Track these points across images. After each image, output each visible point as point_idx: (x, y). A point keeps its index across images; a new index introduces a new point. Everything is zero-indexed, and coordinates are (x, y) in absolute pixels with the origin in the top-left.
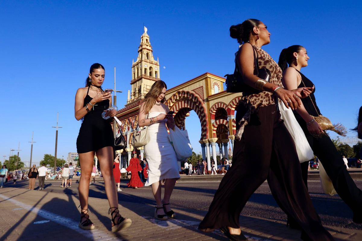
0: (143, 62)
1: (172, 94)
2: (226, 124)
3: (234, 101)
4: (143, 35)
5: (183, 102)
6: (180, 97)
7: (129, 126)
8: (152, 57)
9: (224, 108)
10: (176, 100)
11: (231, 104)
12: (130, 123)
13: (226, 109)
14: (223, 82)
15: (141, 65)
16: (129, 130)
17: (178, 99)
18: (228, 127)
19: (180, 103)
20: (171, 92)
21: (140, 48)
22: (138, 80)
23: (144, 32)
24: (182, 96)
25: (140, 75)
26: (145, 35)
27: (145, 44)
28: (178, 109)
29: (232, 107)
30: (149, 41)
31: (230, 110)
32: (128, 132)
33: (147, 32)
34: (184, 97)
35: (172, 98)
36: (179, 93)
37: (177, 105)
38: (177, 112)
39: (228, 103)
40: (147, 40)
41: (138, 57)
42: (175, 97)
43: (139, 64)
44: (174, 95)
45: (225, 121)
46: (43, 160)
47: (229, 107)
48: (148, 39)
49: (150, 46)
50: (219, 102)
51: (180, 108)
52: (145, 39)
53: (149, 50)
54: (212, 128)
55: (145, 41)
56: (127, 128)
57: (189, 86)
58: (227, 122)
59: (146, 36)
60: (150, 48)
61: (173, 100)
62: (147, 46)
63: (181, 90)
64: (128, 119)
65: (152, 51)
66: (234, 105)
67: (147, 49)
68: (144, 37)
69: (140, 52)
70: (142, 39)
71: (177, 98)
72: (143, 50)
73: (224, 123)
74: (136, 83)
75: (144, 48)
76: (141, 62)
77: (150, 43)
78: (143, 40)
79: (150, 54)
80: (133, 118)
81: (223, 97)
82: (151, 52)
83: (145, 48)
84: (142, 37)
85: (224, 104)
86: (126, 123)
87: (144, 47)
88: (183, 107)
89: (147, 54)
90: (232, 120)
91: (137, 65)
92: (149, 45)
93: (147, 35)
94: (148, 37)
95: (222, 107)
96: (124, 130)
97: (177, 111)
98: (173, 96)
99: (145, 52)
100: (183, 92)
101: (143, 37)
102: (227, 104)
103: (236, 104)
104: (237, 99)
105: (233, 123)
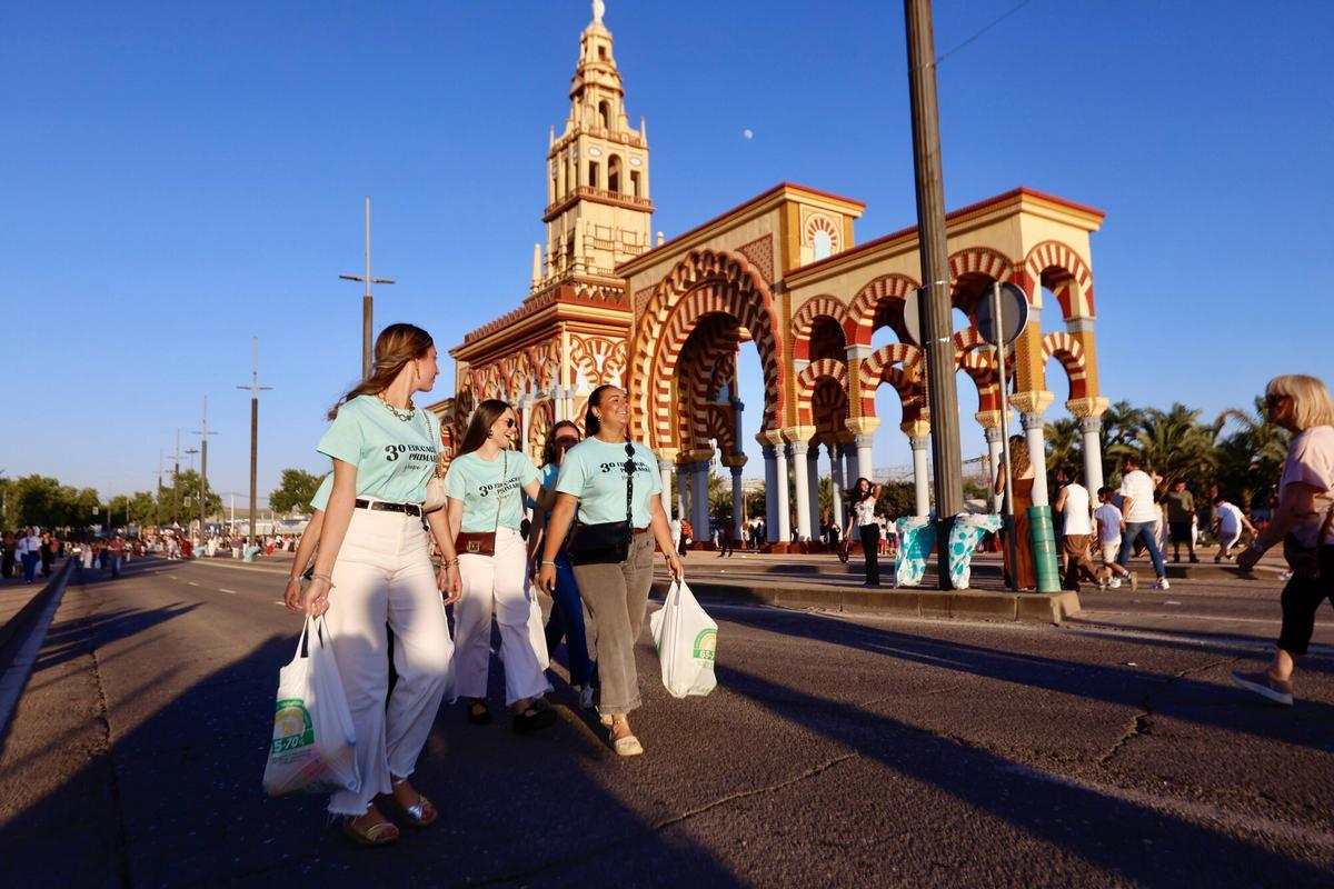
0: (584, 140)
1: (674, 261)
2: (841, 377)
3: (868, 293)
4: (589, 30)
5: (710, 291)
6: (699, 273)
7: (528, 376)
8: (620, 115)
9: (836, 317)
10: (687, 283)
11: (860, 303)
12: (532, 366)
13: (842, 323)
15: (577, 150)
16: (528, 391)
17: (693, 278)
18: (847, 387)
19: (700, 294)
20: (671, 253)
21: (577, 84)
22: (567, 208)
23: (593, 17)
24: (704, 268)
25: (573, 186)
26: (595, 32)
27: (593, 66)
28: (693, 317)
29: (861, 315)
30: (609, 54)
31: (856, 324)
32: (524, 397)
33: (605, 19)
34: (711, 273)
35: (675, 277)
36: (695, 257)
37: (691, 301)
38: (692, 328)
39: (850, 300)
40: (602, 50)
41: (569, 117)
42: (684, 273)
43: (572, 145)
44: (681, 267)
45: (839, 365)
46: (281, 488)
47: (853, 315)
48: (608, 45)
49: (612, 75)
50: (822, 296)
51: (701, 312)
52: (594, 44)
53: (611, 90)
54: (798, 389)
55: (592, 56)
56: (522, 384)
57: (729, 234)
58: (844, 371)
59: (598, 34)
60: (608, 80)
61: (676, 282)
62: (602, 72)
63: (701, 249)
64: (527, 353)
65: (621, 94)
66: (868, 306)
67: (603, 87)
68: (590, 40)
69: (577, 99)
70: (583, 47)
71: (688, 275)
72: (586, 91)
73: (836, 374)
74: (560, 219)
75: (589, 85)
76: (576, 139)
77: (613, 64)
78: (586, 50)
79: (616, 105)
80: (541, 349)
81: (835, 278)
82: (616, 96)
83: (593, 84)
84: (582, 37)
85: (837, 303)
86: (521, 368)
87: (589, 77)
88: (710, 309)
89: (603, 107)
90: (860, 362)
91: (565, 151)
92: (609, 70)
93: (603, 31)
94: (605, 38)
95: (829, 313)
96: (513, 390)
97: (692, 323)
98: (676, 271)
99: (594, 96)
100: (708, 253)
101: (585, 40)
102: (847, 302)
103: (875, 304)
104: (878, 286)
105: (862, 376)
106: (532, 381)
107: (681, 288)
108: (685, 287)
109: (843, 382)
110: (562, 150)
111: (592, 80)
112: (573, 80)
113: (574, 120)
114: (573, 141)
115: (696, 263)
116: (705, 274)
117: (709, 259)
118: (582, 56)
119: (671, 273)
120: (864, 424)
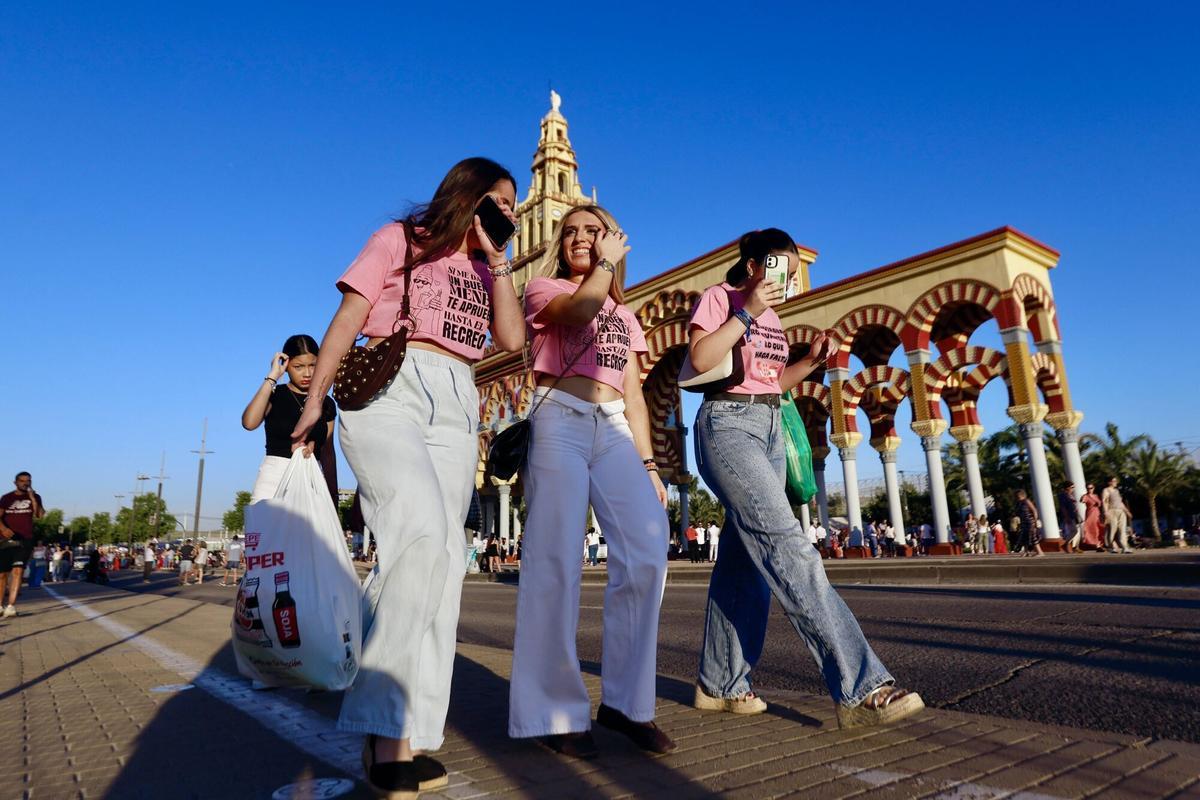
0: (548, 203)
1: (643, 301)
2: (822, 397)
3: (848, 322)
4: (549, 116)
5: (678, 327)
6: (667, 311)
7: (502, 402)
8: (575, 185)
10: (655, 320)
11: (839, 331)
12: (507, 393)
14: (809, 263)
15: (542, 211)
16: (502, 415)
17: (661, 316)
18: (830, 406)
19: (668, 330)
20: (639, 294)
21: (539, 159)
23: (551, 108)
24: (674, 306)
25: (537, 241)
26: (555, 118)
27: (553, 145)
28: (660, 349)
29: (841, 341)
30: (565, 135)
32: (498, 422)
33: (562, 109)
34: (681, 310)
35: (643, 314)
36: (664, 297)
37: (658, 336)
38: (657, 359)
39: (829, 329)
40: (559, 133)
41: (530, 185)
42: (652, 312)
43: (536, 207)
44: (649, 305)
45: (819, 388)
46: (234, 509)
48: (564, 129)
49: (569, 152)
50: (799, 326)
51: (669, 345)
52: (553, 128)
53: (567, 164)
55: (553, 135)
56: (495, 409)
57: (699, 276)
58: (826, 391)
59: (556, 121)
60: (565, 156)
62: (561, 150)
63: (671, 289)
64: (501, 382)
65: (575, 168)
66: (848, 333)
67: (561, 162)
68: (550, 124)
69: (538, 171)
70: (543, 130)
71: (657, 312)
72: (548, 164)
73: (816, 394)
74: (523, 269)
75: (550, 159)
76: (541, 202)
77: (569, 143)
78: (546, 133)
79: (571, 176)
80: (517, 378)
81: (812, 311)
82: (571, 169)
83: (554, 159)
84: (543, 122)
86: (494, 395)
87: (549, 153)
88: (678, 342)
89: (561, 176)
90: (841, 383)
91: (530, 212)
92: (566, 148)
93: (560, 117)
94: (563, 124)
96: (487, 415)
97: (658, 355)
98: (645, 309)
99: (554, 169)
100: (679, 294)
101: (546, 124)
103: (855, 332)
104: (858, 316)
105: (845, 395)
106: (506, 406)
107: (649, 324)
108: (652, 323)
109: (824, 402)
110: (526, 212)
111: (552, 156)
112: (535, 156)
113: (535, 188)
114: (537, 204)
115: (665, 302)
116: (674, 312)
117: (679, 298)
118: (543, 137)
119: (640, 311)
120: (850, 438)
